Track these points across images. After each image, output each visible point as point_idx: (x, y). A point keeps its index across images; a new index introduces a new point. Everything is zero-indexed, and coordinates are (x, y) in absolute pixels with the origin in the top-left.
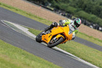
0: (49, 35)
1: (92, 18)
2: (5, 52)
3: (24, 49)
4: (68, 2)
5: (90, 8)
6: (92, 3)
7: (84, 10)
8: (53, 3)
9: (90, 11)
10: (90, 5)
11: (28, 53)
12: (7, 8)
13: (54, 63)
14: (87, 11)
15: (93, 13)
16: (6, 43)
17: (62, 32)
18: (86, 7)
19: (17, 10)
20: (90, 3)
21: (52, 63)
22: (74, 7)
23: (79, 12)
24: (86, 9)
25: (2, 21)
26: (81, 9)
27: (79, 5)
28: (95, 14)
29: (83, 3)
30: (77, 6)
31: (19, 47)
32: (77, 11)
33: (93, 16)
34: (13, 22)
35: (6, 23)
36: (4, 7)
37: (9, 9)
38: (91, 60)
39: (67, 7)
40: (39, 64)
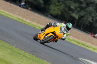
0: (43, 33)
12: (85, 47)
17: (53, 31)
19: (94, 49)
25: (80, 59)
36: (83, 46)
37: (87, 48)
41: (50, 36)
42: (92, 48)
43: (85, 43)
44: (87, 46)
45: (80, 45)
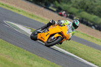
1: (94, 19)
2: (8, 52)
3: (27, 50)
4: (71, 3)
5: (92, 9)
6: (94, 4)
7: (86, 11)
8: (55, 4)
9: (92, 12)
10: (92, 6)
11: (31, 54)
13: (56, 63)
14: (89, 12)
15: (95, 14)
16: (9, 44)
17: (60, 31)
18: (88, 8)
19: (19, 11)
20: (92, 4)
21: (55, 64)
22: (77, 8)
23: (81, 13)
24: (88, 10)
25: (5, 21)
26: (83, 10)
27: (81, 6)
28: (97, 15)
29: (85, 4)
30: (79, 7)
31: (22, 48)
32: (79, 12)
33: (95, 17)
34: (16, 23)
35: (9, 23)
37: (12, 10)
38: (93, 61)
39: (69, 8)
40: (42, 65)
41: (58, 37)
42: (17, 10)
43: (10, 4)
44: (12, 8)
45: (4, 7)
